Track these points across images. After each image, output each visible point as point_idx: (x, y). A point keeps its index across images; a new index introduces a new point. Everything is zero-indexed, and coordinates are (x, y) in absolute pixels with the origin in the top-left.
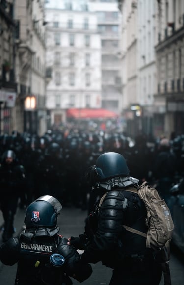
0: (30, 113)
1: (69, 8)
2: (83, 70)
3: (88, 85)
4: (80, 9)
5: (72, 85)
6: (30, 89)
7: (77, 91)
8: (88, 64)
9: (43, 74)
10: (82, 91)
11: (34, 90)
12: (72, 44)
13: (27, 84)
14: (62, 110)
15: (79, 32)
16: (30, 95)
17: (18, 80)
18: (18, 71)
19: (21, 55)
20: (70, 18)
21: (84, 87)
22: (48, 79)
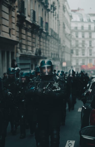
0: (64, 67)
1: (82, 21)
2: (88, 48)
3: (91, 55)
4: (87, 21)
5: (84, 55)
6: (64, 59)
7: (85, 58)
8: (90, 46)
9: (70, 52)
10: (87, 58)
11: (66, 59)
12: (83, 37)
13: (63, 57)
14: (79, 66)
15: (86, 31)
16: (64, 61)
17: (60, 57)
18: (60, 54)
19: (61, 48)
20: (82, 25)
21: (89, 56)
22: (72, 54)
